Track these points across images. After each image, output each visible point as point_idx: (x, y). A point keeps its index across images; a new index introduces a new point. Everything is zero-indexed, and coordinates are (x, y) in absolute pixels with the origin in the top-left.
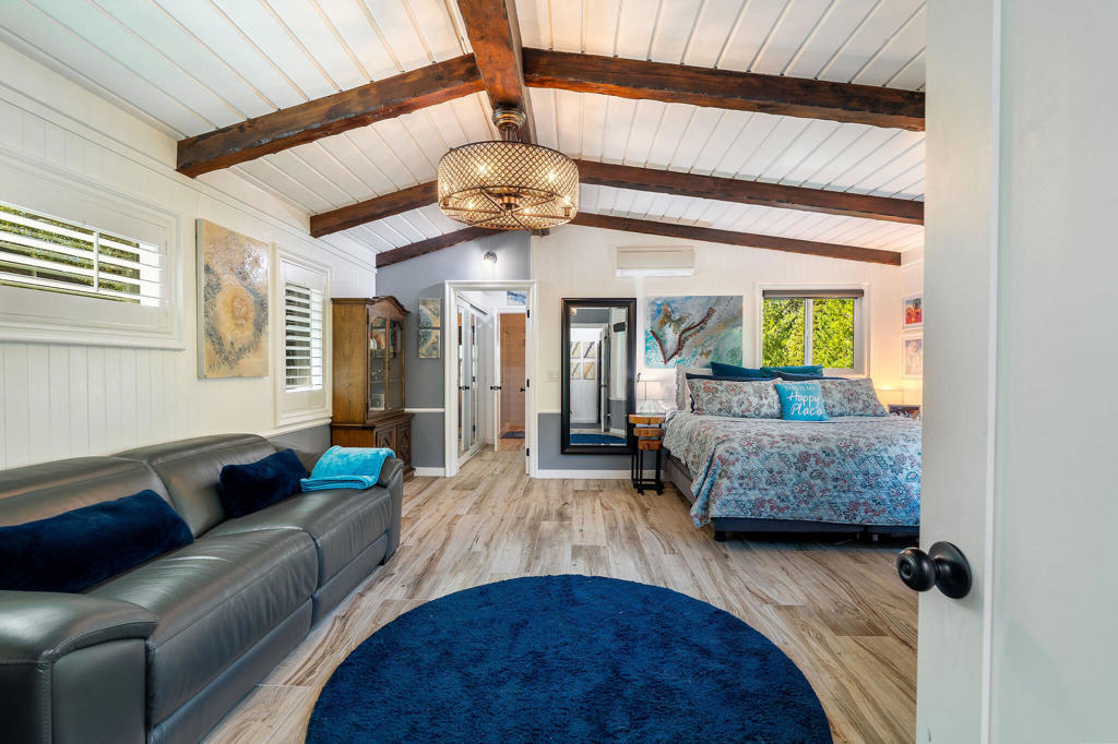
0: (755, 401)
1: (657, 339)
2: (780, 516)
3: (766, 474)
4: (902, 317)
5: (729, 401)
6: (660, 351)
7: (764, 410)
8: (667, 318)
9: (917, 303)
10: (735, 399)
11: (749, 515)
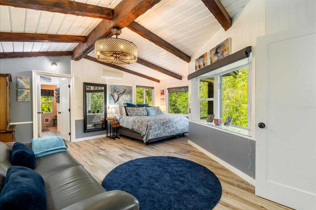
0: (143, 112)
1: (113, 96)
2: (161, 136)
3: (158, 128)
4: (160, 94)
5: (138, 113)
6: (113, 100)
7: (144, 114)
8: (115, 91)
9: (163, 91)
10: (139, 112)
11: (156, 137)
